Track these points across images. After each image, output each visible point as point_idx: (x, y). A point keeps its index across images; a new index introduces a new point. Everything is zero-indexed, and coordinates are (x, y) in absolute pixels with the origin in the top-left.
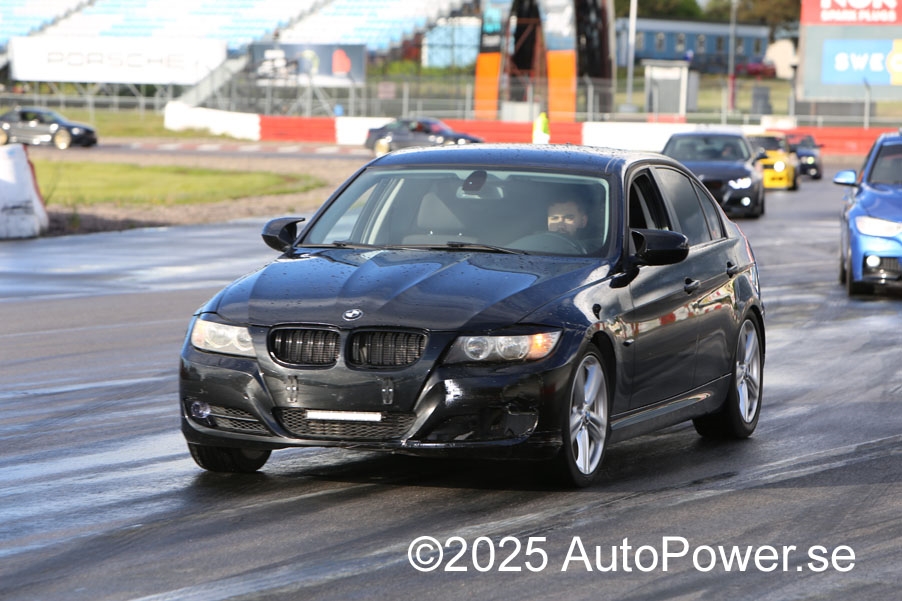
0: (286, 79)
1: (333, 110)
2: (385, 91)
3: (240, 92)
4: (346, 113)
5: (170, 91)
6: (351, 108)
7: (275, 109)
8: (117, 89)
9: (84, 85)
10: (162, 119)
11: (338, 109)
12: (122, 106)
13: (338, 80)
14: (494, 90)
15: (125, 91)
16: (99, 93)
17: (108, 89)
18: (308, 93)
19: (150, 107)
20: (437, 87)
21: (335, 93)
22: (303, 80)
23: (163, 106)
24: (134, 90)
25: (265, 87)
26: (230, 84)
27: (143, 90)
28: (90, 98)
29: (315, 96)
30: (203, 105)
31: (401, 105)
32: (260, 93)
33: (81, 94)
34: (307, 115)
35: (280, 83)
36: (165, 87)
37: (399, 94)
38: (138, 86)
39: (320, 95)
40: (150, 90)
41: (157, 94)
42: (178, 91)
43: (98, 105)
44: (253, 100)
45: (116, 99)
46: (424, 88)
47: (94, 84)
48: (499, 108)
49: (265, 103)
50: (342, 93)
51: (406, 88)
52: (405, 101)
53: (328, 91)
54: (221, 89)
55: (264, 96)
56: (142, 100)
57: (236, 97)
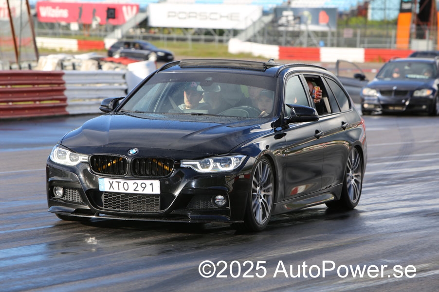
0: (294, 27)
1: (319, 43)
2: (348, 33)
3: (269, 34)
4: (326, 45)
5: (232, 33)
6: (329, 42)
7: (288, 42)
8: (204, 32)
9: (186, 29)
10: (227, 48)
11: (322, 43)
12: (207, 41)
13: (321, 28)
14: (407, 33)
15: (208, 32)
16: (194, 34)
17: (199, 31)
18: (306, 34)
19: (221, 41)
20: (376, 31)
21: (320, 34)
22: (303, 27)
23: (228, 41)
24: (213, 32)
25: (282, 31)
26: (264, 29)
27: (218, 32)
28: (189, 36)
29: (309, 36)
30: (249, 40)
31: (356, 41)
32: (280, 34)
33: (185, 34)
34: (305, 46)
35: (290, 29)
36: (229, 31)
37: (355, 35)
38: (215, 30)
39: (312, 35)
40: (221, 32)
41: (225, 35)
42: (235, 33)
43: (194, 40)
44: (276, 38)
45: (203, 37)
46: (368, 32)
47: (191, 29)
48: (410, 42)
49: (282, 40)
50: (324, 35)
51: (359, 32)
52: (358, 39)
53: (316, 33)
54: (259, 32)
55: (281, 36)
56: (217, 38)
57: (267, 37)
